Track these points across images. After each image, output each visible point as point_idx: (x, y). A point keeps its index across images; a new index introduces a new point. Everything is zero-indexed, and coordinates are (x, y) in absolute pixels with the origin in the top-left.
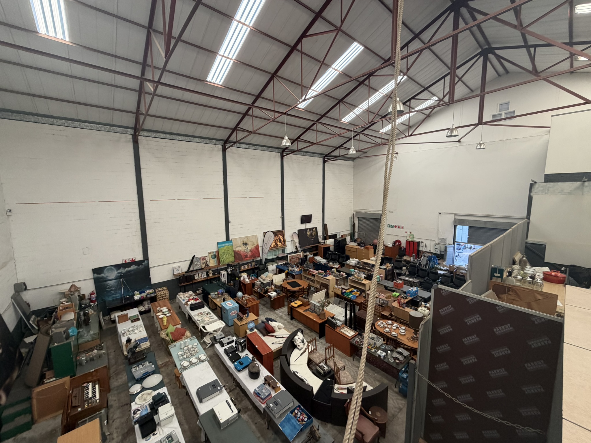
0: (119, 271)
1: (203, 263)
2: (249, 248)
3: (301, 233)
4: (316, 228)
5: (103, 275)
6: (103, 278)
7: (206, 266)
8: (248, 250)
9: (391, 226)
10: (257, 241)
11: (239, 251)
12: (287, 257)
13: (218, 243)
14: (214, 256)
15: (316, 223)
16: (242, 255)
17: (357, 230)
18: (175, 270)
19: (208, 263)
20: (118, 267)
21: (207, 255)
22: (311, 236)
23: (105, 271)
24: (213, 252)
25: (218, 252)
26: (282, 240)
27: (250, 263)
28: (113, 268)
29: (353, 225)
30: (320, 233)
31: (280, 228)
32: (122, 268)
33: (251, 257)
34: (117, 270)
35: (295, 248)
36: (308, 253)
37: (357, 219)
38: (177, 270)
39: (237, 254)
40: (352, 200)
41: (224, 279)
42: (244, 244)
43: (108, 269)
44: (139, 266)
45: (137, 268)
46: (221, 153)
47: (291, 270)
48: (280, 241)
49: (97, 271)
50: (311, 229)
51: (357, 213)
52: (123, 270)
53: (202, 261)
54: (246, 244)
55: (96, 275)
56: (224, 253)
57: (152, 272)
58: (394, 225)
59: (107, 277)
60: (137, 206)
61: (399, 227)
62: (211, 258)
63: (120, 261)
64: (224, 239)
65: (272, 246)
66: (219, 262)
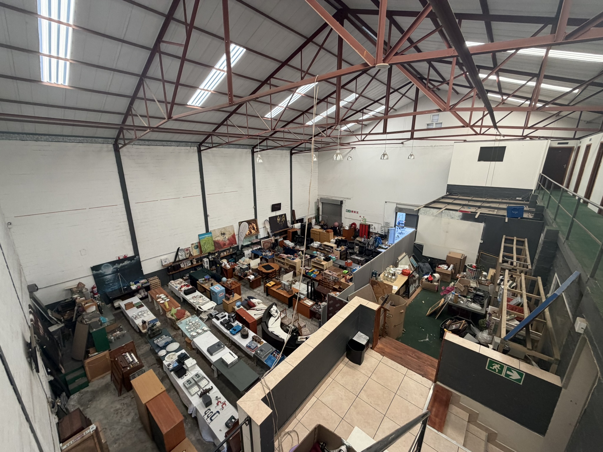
0: (115, 267)
1: (187, 254)
2: (227, 237)
3: (272, 220)
4: (285, 215)
5: (100, 271)
6: (101, 273)
7: (190, 256)
8: (226, 239)
9: (349, 211)
10: (234, 231)
11: (218, 241)
12: (260, 242)
13: (199, 235)
14: (196, 247)
15: (285, 210)
16: (221, 244)
17: (321, 213)
18: (163, 262)
19: (191, 253)
20: (113, 263)
21: (190, 246)
22: (281, 222)
23: (102, 268)
24: (196, 243)
25: (199, 243)
26: (255, 227)
27: (228, 249)
28: (109, 265)
29: (318, 209)
30: (289, 218)
31: (253, 218)
32: (117, 264)
33: (229, 244)
34: (113, 267)
35: (267, 233)
36: (278, 237)
37: (321, 204)
38: (165, 262)
39: (216, 244)
40: (317, 186)
41: (206, 265)
42: (222, 234)
43: (105, 266)
44: (131, 261)
45: (130, 263)
46: (196, 155)
47: (265, 255)
48: (254, 229)
49: (95, 268)
50: (281, 216)
51: (321, 199)
52: (118, 266)
53: (186, 252)
54: (224, 234)
55: (95, 272)
56: (205, 243)
57: (143, 264)
58: (351, 210)
59: (105, 272)
60: (124, 209)
61: (355, 212)
62: (193, 249)
63: (115, 259)
64: (204, 231)
65: (247, 234)
66: (201, 251)
